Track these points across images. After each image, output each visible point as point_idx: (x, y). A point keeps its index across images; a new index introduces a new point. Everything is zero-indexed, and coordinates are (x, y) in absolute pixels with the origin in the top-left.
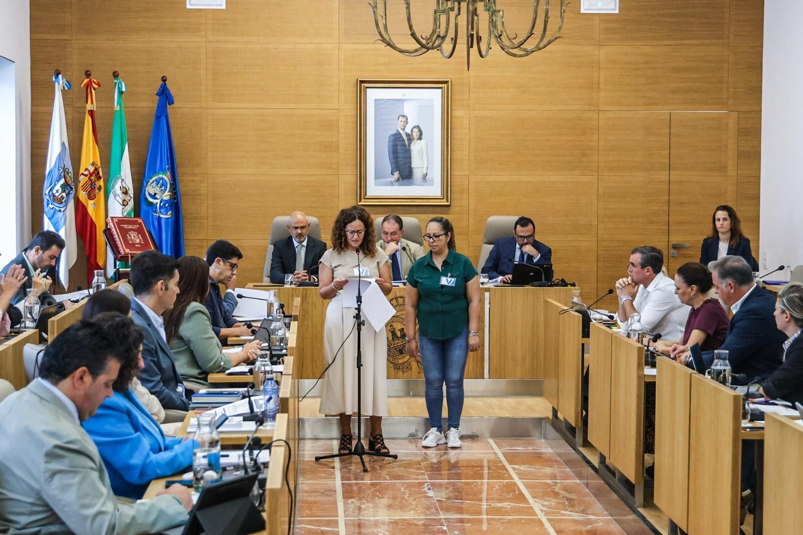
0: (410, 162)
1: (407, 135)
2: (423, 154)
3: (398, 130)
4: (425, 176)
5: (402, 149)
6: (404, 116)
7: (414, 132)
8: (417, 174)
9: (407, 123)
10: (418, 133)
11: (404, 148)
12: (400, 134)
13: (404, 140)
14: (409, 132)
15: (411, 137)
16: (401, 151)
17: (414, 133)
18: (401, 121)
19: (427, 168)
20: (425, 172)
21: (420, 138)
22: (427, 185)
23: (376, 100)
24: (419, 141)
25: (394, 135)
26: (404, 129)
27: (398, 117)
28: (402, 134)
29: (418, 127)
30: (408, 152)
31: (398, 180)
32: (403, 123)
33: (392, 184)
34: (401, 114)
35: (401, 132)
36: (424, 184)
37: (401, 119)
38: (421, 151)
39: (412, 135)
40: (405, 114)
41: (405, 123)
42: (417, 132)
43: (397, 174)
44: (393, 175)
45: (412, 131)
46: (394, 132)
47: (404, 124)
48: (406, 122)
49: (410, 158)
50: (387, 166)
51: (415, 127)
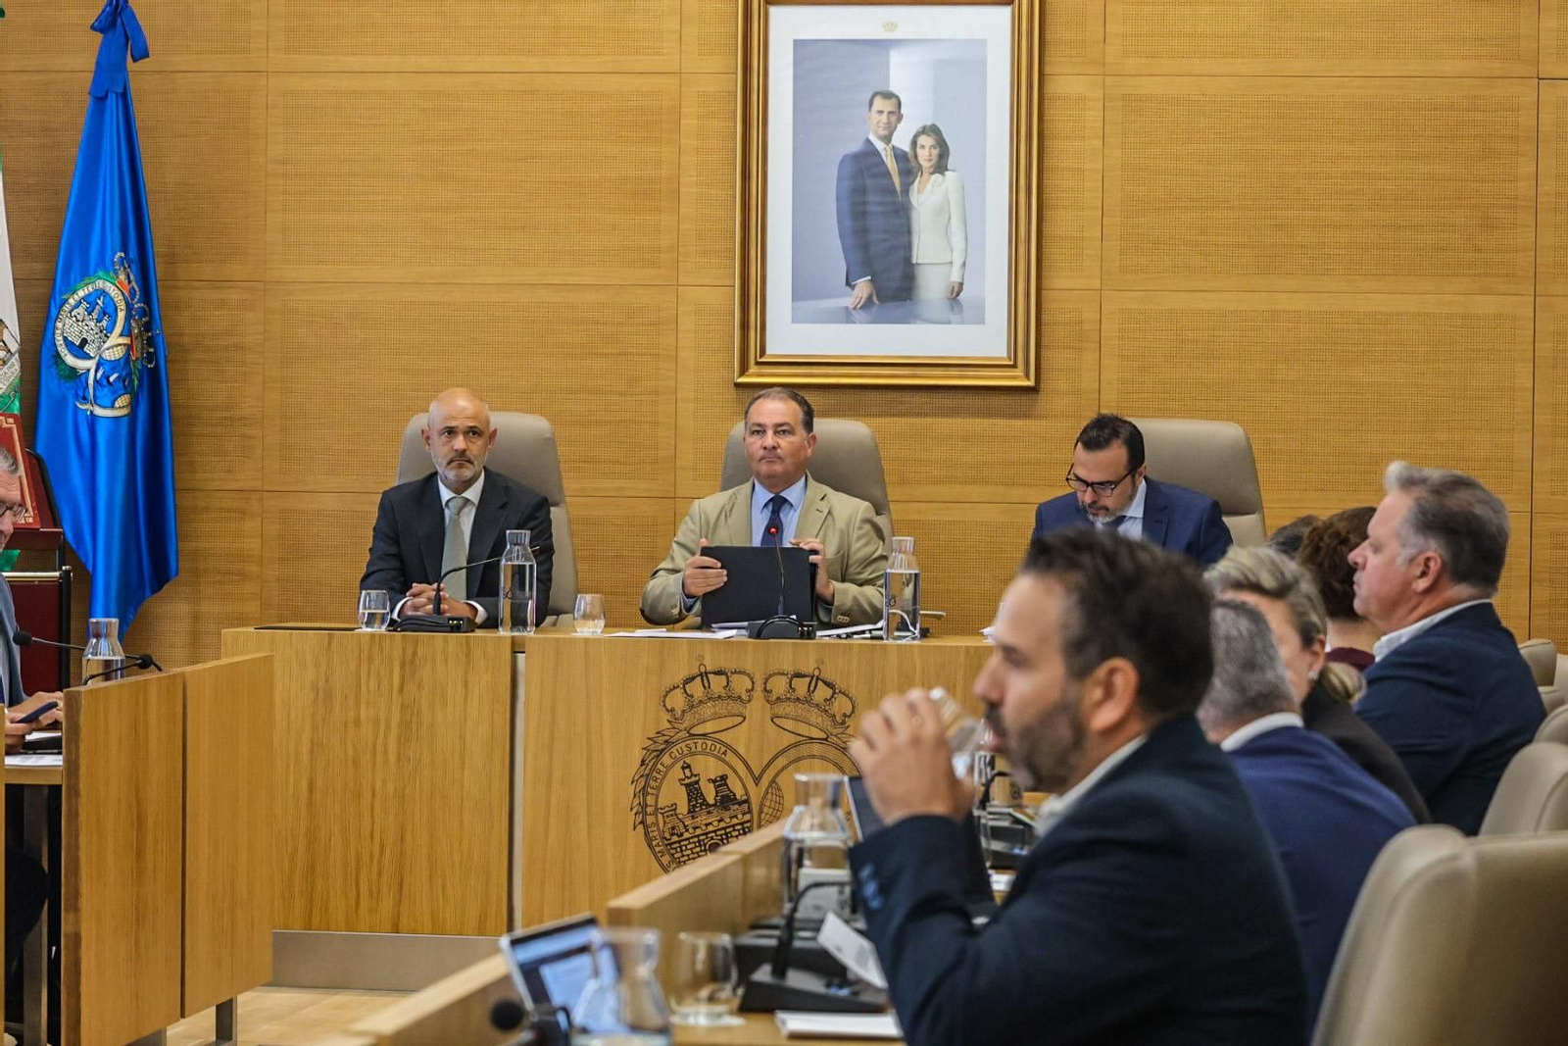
0: (909, 247)
1: (900, 156)
2: (950, 219)
3: (868, 141)
4: (955, 293)
5: (881, 204)
6: (888, 96)
7: (923, 147)
8: (932, 285)
9: (900, 118)
10: (935, 152)
11: (889, 199)
12: (876, 153)
13: (888, 174)
14: (906, 147)
15: (913, 163)
16: (879, 209)
17: (920, 152)
18: (881, 112)
19: (964, 264)
20: (955, 278)
21: (941, 167)
22: (962, 322)
23: (798, 44)
24: (937, 176)
25: (857, 157)
26: (887, 139)
27: (869, 97)
28: (883, 154)
29: (933, 131)
30: (901, 212)
31: (868, 304)
32: (884, 118)
33: (847, 317)
34: (883, 89)
35: (880, 145)
36: (953, 317)
37: (879, 103)
38: (943, 210)
39: (916, 156)
40: (894, 88)
41: (893, 119)
42: (933, 147)
43: (863, 286)
44: (853, 287)
45: (914, 143)
46: (855, 147)
47: (889, 123)
48: (897, 114)
49: (909, 232)
50: (834, 258)
51: (924, 131)
